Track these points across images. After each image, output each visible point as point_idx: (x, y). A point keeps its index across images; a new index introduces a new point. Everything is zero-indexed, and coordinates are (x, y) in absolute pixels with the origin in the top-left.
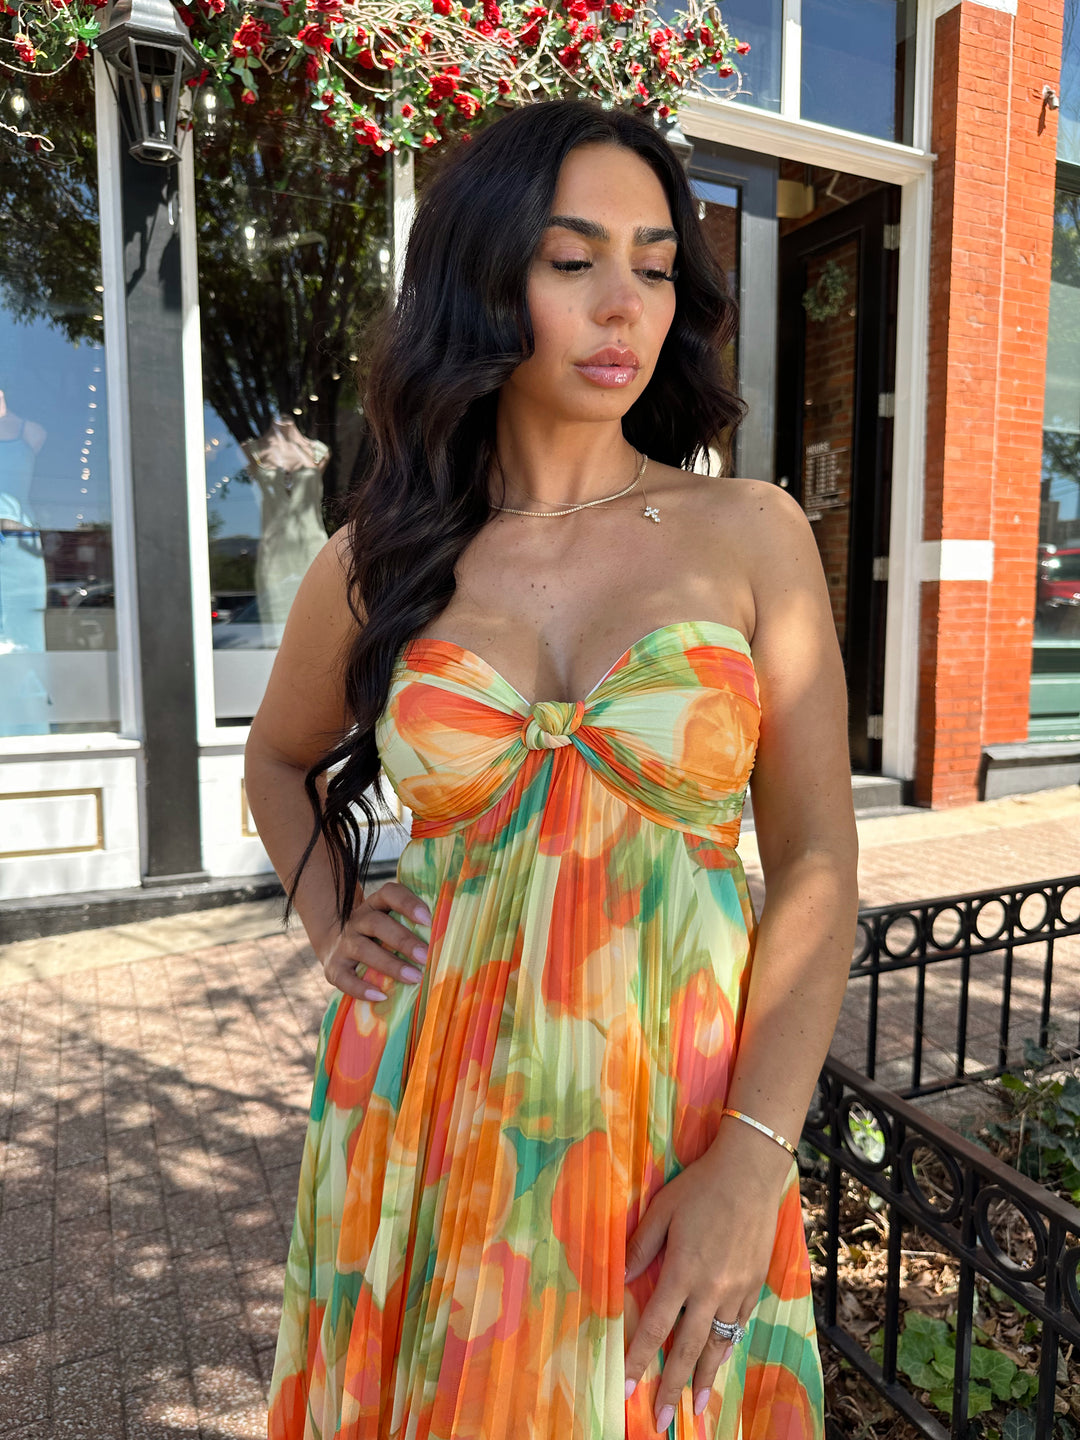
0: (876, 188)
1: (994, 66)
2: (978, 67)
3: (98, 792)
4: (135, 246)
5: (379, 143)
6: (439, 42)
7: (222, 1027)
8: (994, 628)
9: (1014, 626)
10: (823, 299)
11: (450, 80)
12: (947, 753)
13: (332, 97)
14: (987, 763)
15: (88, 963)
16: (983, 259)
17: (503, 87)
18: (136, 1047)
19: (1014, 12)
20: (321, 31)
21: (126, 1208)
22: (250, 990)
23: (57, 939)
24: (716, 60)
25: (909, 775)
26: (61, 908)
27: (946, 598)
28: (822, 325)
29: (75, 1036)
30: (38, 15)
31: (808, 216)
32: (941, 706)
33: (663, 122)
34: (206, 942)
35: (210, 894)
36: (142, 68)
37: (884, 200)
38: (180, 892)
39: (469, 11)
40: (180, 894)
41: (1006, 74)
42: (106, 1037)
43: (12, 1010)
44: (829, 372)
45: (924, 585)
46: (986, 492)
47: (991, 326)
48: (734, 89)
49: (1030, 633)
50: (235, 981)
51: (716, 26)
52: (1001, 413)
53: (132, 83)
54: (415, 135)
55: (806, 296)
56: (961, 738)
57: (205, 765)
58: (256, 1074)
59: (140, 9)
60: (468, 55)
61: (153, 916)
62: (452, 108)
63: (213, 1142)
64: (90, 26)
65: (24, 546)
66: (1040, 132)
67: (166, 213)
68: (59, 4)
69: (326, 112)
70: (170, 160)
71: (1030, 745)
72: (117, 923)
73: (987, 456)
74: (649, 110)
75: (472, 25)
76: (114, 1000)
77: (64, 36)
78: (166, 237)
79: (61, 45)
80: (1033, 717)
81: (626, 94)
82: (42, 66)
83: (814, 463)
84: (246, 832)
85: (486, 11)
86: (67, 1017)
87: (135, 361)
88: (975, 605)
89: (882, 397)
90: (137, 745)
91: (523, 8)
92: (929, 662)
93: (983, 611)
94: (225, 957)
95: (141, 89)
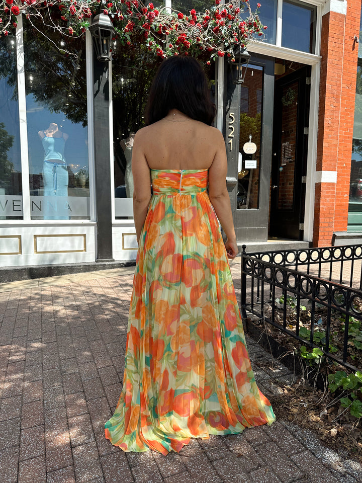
0: (304, 66)
1: (339, 30)
2: (334, 31)
3: (85, 235)
4: (97, 84)
5: (163, 55)
6: (180, 26)
8: (337, 197)
9: (343, 197)
10: (288, 99)
11: (183, 38)
12: (323, 234)
13: (152, 43)
14: (334, 237)
15: (84, 279)
16: (335, 87)
17: (198, 40)
18: (104, 294)
19: (346, 14)
20: (149, 25)
23: (75, 274)
24: (258, 31)
25: (312, 241)
26: (75, 266)
27: (323, 188)
28: (287, 107)
30: (74, 21)
31: (283, 75)
32: (321, 220)
33: (242, 49)
34: (115, 275)
35: (115, 264)
36: (102, 35)
37: (306, 70)
38: (107, 263)
39: (188, 17)
41: (343, 32)
42: (96, 292)
43: (69, 287)
44: (289, 121)
45: (316, 183)
46: (335, 157)
47: (337, 107)
48: (263, 39)
49: (348, 199)
51: (258, 21)
52: (340, 133)
53: (98, 39)
54: (172, 53)
55: (283, 98)
57: (113, 229)
59: (101, 19)
60: (189, 31)
61: (100, 270)
62: (183, 45)
64: (86, 24)
65: (63, 167)
66: (353, 50)
67: (105, 75)
68: (80, 18)
69: (149, 47)
70: (107, 60)
71: (348, 233)
72: (90, 271)
73: (336, 146)
74: (239, 45)
75: (189, 21)
76: (95, 286)
77: (80, 26)
78: (105, 81)
79: (79, 29)
80: (349, 225)
81: (232, 41)
82: (75, 35)
83: (284, 149)
84: (123, 248)
85: (193, 17)
86: (83, 289)
87: (96, 116)
88: (331, 190)
89: (305, 128)
90: (95, 223)
91: (203, 16)
92: (318, 207)
93: (334, 192)
94: (122, 278)
95: (101, 41)
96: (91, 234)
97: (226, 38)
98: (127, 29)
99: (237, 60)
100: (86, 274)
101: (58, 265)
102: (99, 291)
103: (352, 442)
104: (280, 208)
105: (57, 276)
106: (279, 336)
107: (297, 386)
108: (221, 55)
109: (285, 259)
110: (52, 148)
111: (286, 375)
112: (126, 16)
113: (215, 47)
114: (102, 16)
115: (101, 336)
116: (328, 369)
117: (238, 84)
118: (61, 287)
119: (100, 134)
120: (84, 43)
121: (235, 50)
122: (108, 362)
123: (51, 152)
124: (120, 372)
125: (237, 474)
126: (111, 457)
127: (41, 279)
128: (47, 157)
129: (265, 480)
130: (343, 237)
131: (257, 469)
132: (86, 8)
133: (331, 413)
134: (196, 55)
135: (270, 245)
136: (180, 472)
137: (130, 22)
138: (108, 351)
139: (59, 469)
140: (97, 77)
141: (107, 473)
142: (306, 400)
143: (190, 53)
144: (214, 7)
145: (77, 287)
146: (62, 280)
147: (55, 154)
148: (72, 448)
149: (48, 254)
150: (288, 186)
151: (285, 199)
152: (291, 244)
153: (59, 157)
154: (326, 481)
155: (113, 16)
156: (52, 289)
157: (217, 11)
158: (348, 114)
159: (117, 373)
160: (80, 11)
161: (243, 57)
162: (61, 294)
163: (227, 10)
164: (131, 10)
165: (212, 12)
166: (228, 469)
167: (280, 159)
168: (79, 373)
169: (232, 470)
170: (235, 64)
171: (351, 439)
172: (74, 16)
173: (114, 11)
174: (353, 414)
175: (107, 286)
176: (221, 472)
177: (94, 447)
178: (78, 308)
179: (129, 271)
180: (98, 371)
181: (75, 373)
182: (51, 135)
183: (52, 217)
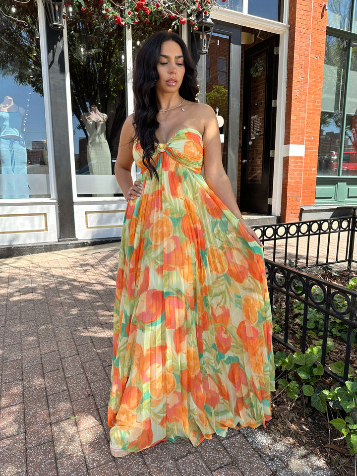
0: (271, 36)
3: (45, 214)
4: (51, 54)
5: (122, 23)
7: (86, 271)
8: (305, 171)
9: (311, 170)
10: (256, 71)
11: (142, 4)
12: (290, 208)
13: (108, 9)
14: (302, 211)
15: (45, 260)
16: (303, 58)
17: (158, 6)
18: (63, 275)
21: (66, 303)
22: (92, 264)
23: (36, 255)
25: (279, 215)
26: (36, 246)
27: (291, 161)
28: (256, 78)
29: (45, 273)
31: (253, 44)
32: (289, 194)
33: (205, 16)
34: (78, 254)
35: (78, 243)
37: (274, 39)
38: (70, 243)
42: (54, 274)
43: (27, 269)
44: (259, 93)
45: (284, 157)
46: (303, 130)
47: (306, 79)
48: (227, 5)
49: (316, 173)
50: (87, 262)
52: (308, 106)
53: (49, 5)
54: (132, 20)
55: (251, 70)
56: (294, 203)
57: (74, 206)
58: (96, 279)
61: (63, 249)
62: (143, 12)
63: (86, 292)
65: (20, 144)
66: (322, 18)
67: (59, 44)
69: (106, 14)
70: (61, 28)
71: (316, 206)
72: (52, 251)
73: (304, 119)
74: (201, 12)
76: (55, 266)
78: (60, 51)
80: (316, 198)
81: (194, 7)
83: (254, 122)
84: (87, 227)
86: (42, 270)
87: (52, 88)
88: (299, 164)
89: (273, 101)
90: (55, 201)
92: (286, 181)
93: (302, 165)
94: (84, 257)
95: (52, 7)
96: (52, 212)
97: (188, 4)
99: (200, 29)
100: (48, 254)
101: (18, 246)
102: (57, 272)
103: (285, 424)
104: (249, 182)
105: (18, 257)
108: (183, 23)
110: (7, 123)
113: (177, 14)
115: (51, 319)
117: (202, 54)
118: (19, 268)
119: (57, 107)
120: (36, 9)
121: (198, 17)
122: (53, 347)
123: (7, 128)
124: (64, 358)
125: (165, 462)
126: (38, 449)
128: (2, 134)
129: (191, 467)
130: (310, 211)
131: (186, 456)
134: (158, 23)
136: (107, 463)
138: (55, 336)
140: (51, 47)
141: (31, 466)
143: (151, 20)
145: (36, 268)
146: (22, 261)
147: (11, 130)
149: (8, 235)
150: (258, 160)
151: (255, 173)
152: (260, 219)
153: (15, 132)
154: (253, 465)
156: (11, 271)
158: (316, 86)
159: (61, 359)
161: (207, 25)
162: (19, 276)
166: (157, 458)
167: (250, 133)
168: (22, 360)
169: (161, 458)
170: (198, 32)
171: (285, 420)
174: (289, 396)
175: (67, 266)
176: (148, 461)
177: (22, 439)
178: (33, 290)
179: (92, 250)
180: (41, 357)
181: (17, 360)
182: (6, 110)
183: (11, 196)
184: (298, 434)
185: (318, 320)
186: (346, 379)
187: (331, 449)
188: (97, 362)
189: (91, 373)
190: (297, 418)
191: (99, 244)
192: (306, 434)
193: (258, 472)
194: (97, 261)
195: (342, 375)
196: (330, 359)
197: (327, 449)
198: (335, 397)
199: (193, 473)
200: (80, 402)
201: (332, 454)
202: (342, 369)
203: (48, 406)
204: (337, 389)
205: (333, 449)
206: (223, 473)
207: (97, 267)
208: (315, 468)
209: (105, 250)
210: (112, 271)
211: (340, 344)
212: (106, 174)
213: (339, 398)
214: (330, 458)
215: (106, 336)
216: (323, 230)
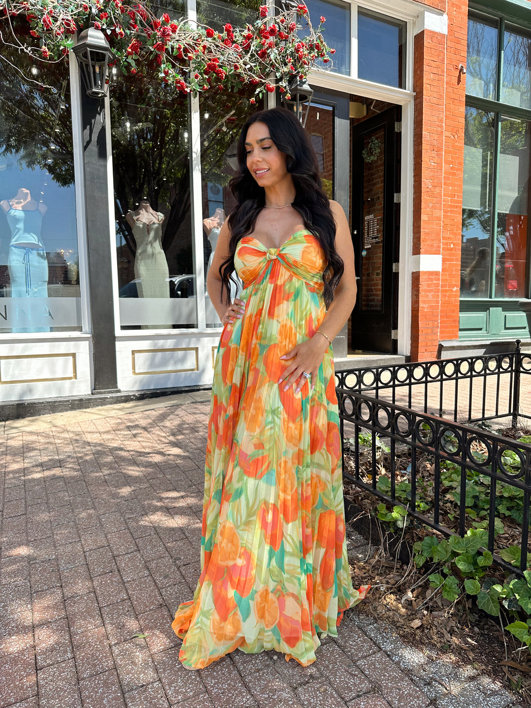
0: (391, 107)
1: (439, 56)
2: (431, 56)
3: (74, 355)
4: (87, 131)
5: (186, 89)
6: (209, 48)
7: (135, 436)
8: (443, 291)
9: (452, 291)
10: (370, 153)
11: (215, 65)
12: (424, 344)
13: (168, 72)
14: (441, 348)
15: (74, 421)
16: (436, 136)
17: (236, 68)
18: (102, 442)
19: (446, 33)
20: (163, 45)
21: (112, 481)
22: (144, 425)
23: (60, 414)
24: (322, 56)
25: (409, 354)
26: (60, 401)
27: (422, 278)
28: (371, 164)
29: (76, 440)
30: (50, 38)
31: (364, 118)
32: (421, 324)
33: (301, 81)
34: (121, 413)
35: (121, 397)
36: (92, 59)
37: (395, 111)
38: (109, 396)
39: (221, 35)
40: (109, 397)
41: (444, 59)
42: (89, 440)
43: (49, 435)
44: (374, 184)
45: (413, 273)
46: (438, 234)
47: (439, 164)
48: (330, 67)
49: (459, 294)
50: (137, 423)
51: (322, 42)
52: (444, 201)
53: (87, 65)
54: (200, 86)
55: (363, 152)
57: (118, 345)
58: (152, 447)
59: (91, 36)
60: (222, 55)
61: (98, 406)
62: (215, 75)
63: (140, 465)
64: (69, 42)
66: (458, 83)
67: (99, 118)
68: (59, 34)
69: (164, 78)
70: (102, 96)
71: (460, 341)
72: (83, 408)
73: (439, 219)
74: (295, 76)
75: (223, 41)
76: (89, 430)
77: (59, 46)
78: (100, 127)
79: (58, 50)
80: (461, 330)
81: (286, 69)
82: (51, 58)
83: (368, 224)
84: (134, 373)
85: (228, 35)
86: (71, 435)
87: (88, 177)
88: (434, 282)
89: (395, 194)
90: (89, 336)
91: (243, 34)
92: (416, 306)
93: (438, 284)
94: (131, 417)
95: (91, 68)
96: (84, 351)
97: (277, 65)
98: (130, 50)
99: (294, 98)
100: (77, 412)
101: (33, 401)
102: (94, 437)
103: (442, 636)
104: (364, 308)
105: (33, 418)
106: (351, 492)
107: (373, 561)
108: (271, 90)
109: (360, 381)
110: (21, 225)
111: (359, 546)
112: (128, 32)
113: (262, 78)
114: (91, 32)
115: (93, 503)
116: (415, 535)
118: (37, 434)
119: (94, 204)
120: (67, 71)
121: (290, 82)
122: (101, 541)
123: (21, 232)
124: (118, 556)
125: (279, 691)
126: (95, 679)
127: (7, 422)
128: (14, 240)
129: (317, 697)
130: (453, 348)
131: (308, 682)
132: (67, 20)
133: (417, 597)
134: (236, 90)
135: (350, 361)
136: (196, 695)
137: (134, 42)
138: (102, 525)
139: (16, 703)
140: (87, 121)
141: (88, 703)
142: (384, 581)
143: (226, 86)
144: (258, 21)
145: (62, 432)
146: (39, 422)
147: (27, 235)
148: (37, 670)
149: (19, 386)
150: (375, 277)
151: (372, 295)
152: (381, 360)
153: (33, 239)
154: (403, 692)
155: (109, 32)
156: (24, 438)
157: (262, 27)
159: (114, 557)
160: (58, 23)
161: (303, 93)
162: (37, 445)
163: (277, 26)
164: (136, 23)
165: (256, 29)
166: (266, 686)
167: (363, 239)
168: (57, 559)
169: (272, 686)
170: (291, 102)
171: (442, 631)
172: (49, 30)
173: (110, 24)
174: (445, 597)
175: (107, 429)
176: (256, 690)
177: (71, 667)
178: (60, 464)
179: (142, 406)
180: (85, 555)
181: (50, 560)
182: (19, 207)
183: (23, 328)
184: (462, 648)
185: (478, 494)
186: (524, 568)
187: (509, 667)
188: (168, 561)
189: (161, 576)
190: (458, 628)
191: (151, 397)
192: (473, 649)
193: (411, 701)
194: (150, 421)
195: (518, 564)
196: (499, 547)
197: (503, 667)
198: (511, 594)
199: (321, 705)
200: (148, 614)
201: (511, 673)
202: (518, 555)
203: (103, 622)
204: (512, 583)
205: (512, 668)
206: (362, 703)
207: (152, 429)
208: (489, 693)
209: (161, 406)
210: (174, 434)
211: (510, 527)
212: (162, 297)
213: (517, 595)
214: (509, 680)
215: (176, 526)
216: (475, 372)
